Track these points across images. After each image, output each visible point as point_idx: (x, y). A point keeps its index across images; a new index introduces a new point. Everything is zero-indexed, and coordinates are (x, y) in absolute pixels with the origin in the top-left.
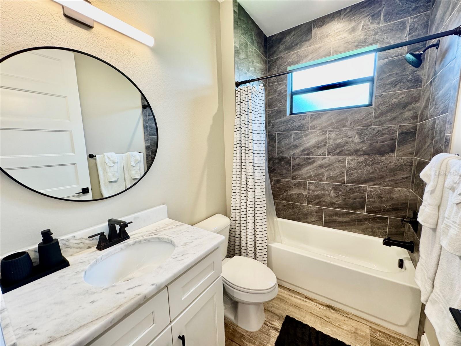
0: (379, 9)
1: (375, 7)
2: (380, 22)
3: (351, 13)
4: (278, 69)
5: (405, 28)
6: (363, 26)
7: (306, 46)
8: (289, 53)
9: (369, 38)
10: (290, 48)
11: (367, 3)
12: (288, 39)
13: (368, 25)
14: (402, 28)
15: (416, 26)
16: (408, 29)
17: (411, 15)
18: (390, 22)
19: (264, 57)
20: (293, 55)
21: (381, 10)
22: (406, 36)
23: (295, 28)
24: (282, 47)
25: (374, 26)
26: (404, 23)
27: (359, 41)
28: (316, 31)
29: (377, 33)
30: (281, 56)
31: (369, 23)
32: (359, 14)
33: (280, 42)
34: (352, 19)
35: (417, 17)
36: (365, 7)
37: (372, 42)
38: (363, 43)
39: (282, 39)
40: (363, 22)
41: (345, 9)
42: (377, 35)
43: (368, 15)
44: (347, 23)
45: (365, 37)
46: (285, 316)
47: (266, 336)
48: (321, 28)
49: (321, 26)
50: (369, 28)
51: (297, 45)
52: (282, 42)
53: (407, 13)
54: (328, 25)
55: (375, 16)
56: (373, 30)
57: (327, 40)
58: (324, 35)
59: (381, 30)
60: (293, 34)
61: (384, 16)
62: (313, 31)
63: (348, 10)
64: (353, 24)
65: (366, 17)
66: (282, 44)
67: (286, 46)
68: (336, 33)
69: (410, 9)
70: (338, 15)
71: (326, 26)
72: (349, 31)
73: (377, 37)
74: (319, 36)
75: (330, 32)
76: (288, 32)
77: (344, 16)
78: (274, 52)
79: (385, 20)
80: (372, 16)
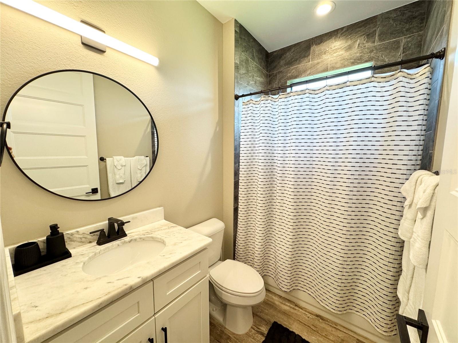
0: (374, 29)
1: (370, 27)
2: (375, 41)
3: (347, 32)
4: (278, 82)
5: (399, 47)
6: (359, 45)
7: (305, 62)
8: (289, 68)
9: (365, 55)
10: (290, 63)
11: (363, 23)
12: (289, 55)
13: (363, 44)
14: (396, 47)
15: (410, 45)
16: (402, 48)
17: (404, 35)
18: (384, 41)
19: (265, 71)
20: (293, 70)
21: (376, 30)
22: (400, 55)
23: (295, 45)
24: (282, 62)
25: (370, 45)
26: (398, 42)
27: (355, 58)
28: (315, 49)
29: (373, 51)
30: (281, 70)
31: (365, 42)
32: (355, 33)
33: (280, 57)
34: (349, 38)
35: (410, 37)
36: (360, 27)
37: (367, 59)
38: (359, 60)
39: (282, 55)
40: (359, 41)
41: (342, 29)
42: (372, 53)
43: (364, 35)
44: (344, 41)
45: (361, 55)
46: (272, 321)
47: (252, 339)
48: (319, 45)
49: (319, 44)
50: (365, 46)
51: (296, 60)
52: (283, 57)
53: (401, 33)
54: (325, 43)
55: (370, 36)
56: (368, 48)
57: (324, 57)
58: (322, 52)
59: (376, 49)
60: (292, 50)
61: (379, 35)
62: (312, 48)
63: (344, 30)
64: (349, 42)
65: (361, 36)
66: (282, 60)
67: (286, 61)
68: (334, 50)
69: (404, 29)
70: (336, 33)
71: (324, 44)
72: (345, 49)
73: (372, 55)
74: (317, 52)
75: (327, 50)
76: (289, 48)
77: (341, 34)
78: (275, 67)
79: (380, 40)
80: (368, 35)
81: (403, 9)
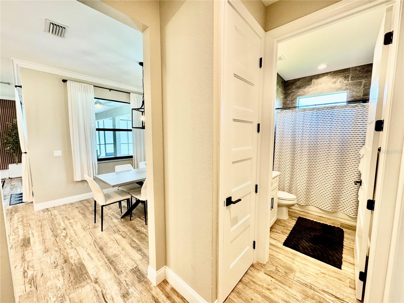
0: (348, 74)
1: (346, 73)
2: (349, 80)
3: (333, 74)
4: (291, 97)
5: (361, 85)
6: (340, 81)
7: (308, 87)
8: (298, 90)
9: (343, 87)
10: (299, 88)
11: (342, 71)
12: (298, 83)
13: (343, 81)
14: (360, 84)
15: (367, 84)
16: (363, 85)
17: (364, 79)
18: (354, 81)
19: (284, 92)
20: (301, 91)
21: (349, 75)
22: (362, 88)
23: (302, 78)
24: (294, 87)
25: (346, 82)
26: (361, 82)
27: (338, 88)
29: (348, 85)
30: (293, 91)
31: (343, 80)
32: (338, 75)
33: (293, 84)
34: (334, 78)
35: (367, 80)
36: (341, 72)
37: (344, 89)
38: (340, 89)
39: (295, 82)
40: (340, 79)
41: (331, 72)
42: (347, 86)
43: (343, 76)
44: (332, 79)
45: (341, 86)
48: (317, 80)
49: (317, 79)
50: (343, 83)
51: (303, 86)
52: (295, 84)
53: (362, 77)
54: (321, 79)
55: (346, 77)
56: (345, 84)
57: (320, 86)
58: (319, 83)
59: (349, 84)
60: (301, 81)
61: (351, 78)
62: (313, 81)
63: (332, 73)
64: (335, 80)
65: (341, 77)
66: (294, 85)
67: (296, 86)
68: (326, 83)
69: (364, 76)
70: (327, 74)
71: (320, 79)
72: (332, 83)
73: (347, 87)
74: (316, 83)
75: (322, 82)
76: (299, 80)
77: (330, 75)
78: (289, 89)
79: (351, 80)
80: (345, 77)
81: (363, 66)
